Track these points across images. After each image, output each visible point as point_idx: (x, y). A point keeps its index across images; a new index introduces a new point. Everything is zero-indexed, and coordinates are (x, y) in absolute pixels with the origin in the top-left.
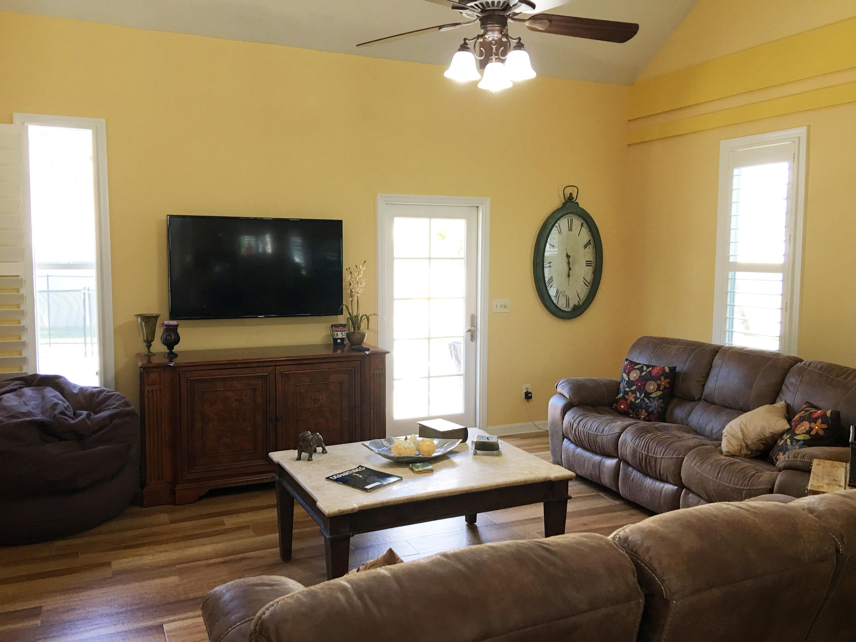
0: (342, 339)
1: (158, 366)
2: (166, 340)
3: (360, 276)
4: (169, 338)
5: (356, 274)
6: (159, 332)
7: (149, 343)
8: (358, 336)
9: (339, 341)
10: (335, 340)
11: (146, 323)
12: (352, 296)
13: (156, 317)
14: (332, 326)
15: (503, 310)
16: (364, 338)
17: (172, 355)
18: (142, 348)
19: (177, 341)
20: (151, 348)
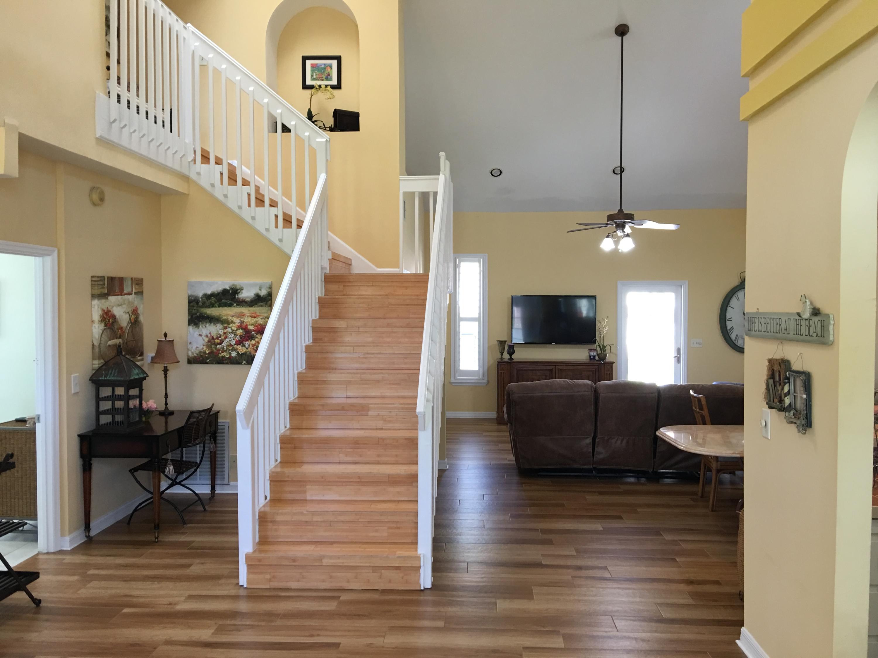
0: (594, 356)
1: (505, 362)
2: (509, 351)
3: (605, 324)
4: (510, 351)
5: (603, 323)
6: (506, 348)
7: (502, 354)
8: (603, 355)
9: (592, 357)
10: (590, 356)
11: (501, 344)
12: (600, 335)
13: (505, 341)
14: (589, 349)
15: (698, 346)
16: (606, 356)
17: (511, 359)
18: (499, 356)
19: (513, 352)
20: (503, 356)
